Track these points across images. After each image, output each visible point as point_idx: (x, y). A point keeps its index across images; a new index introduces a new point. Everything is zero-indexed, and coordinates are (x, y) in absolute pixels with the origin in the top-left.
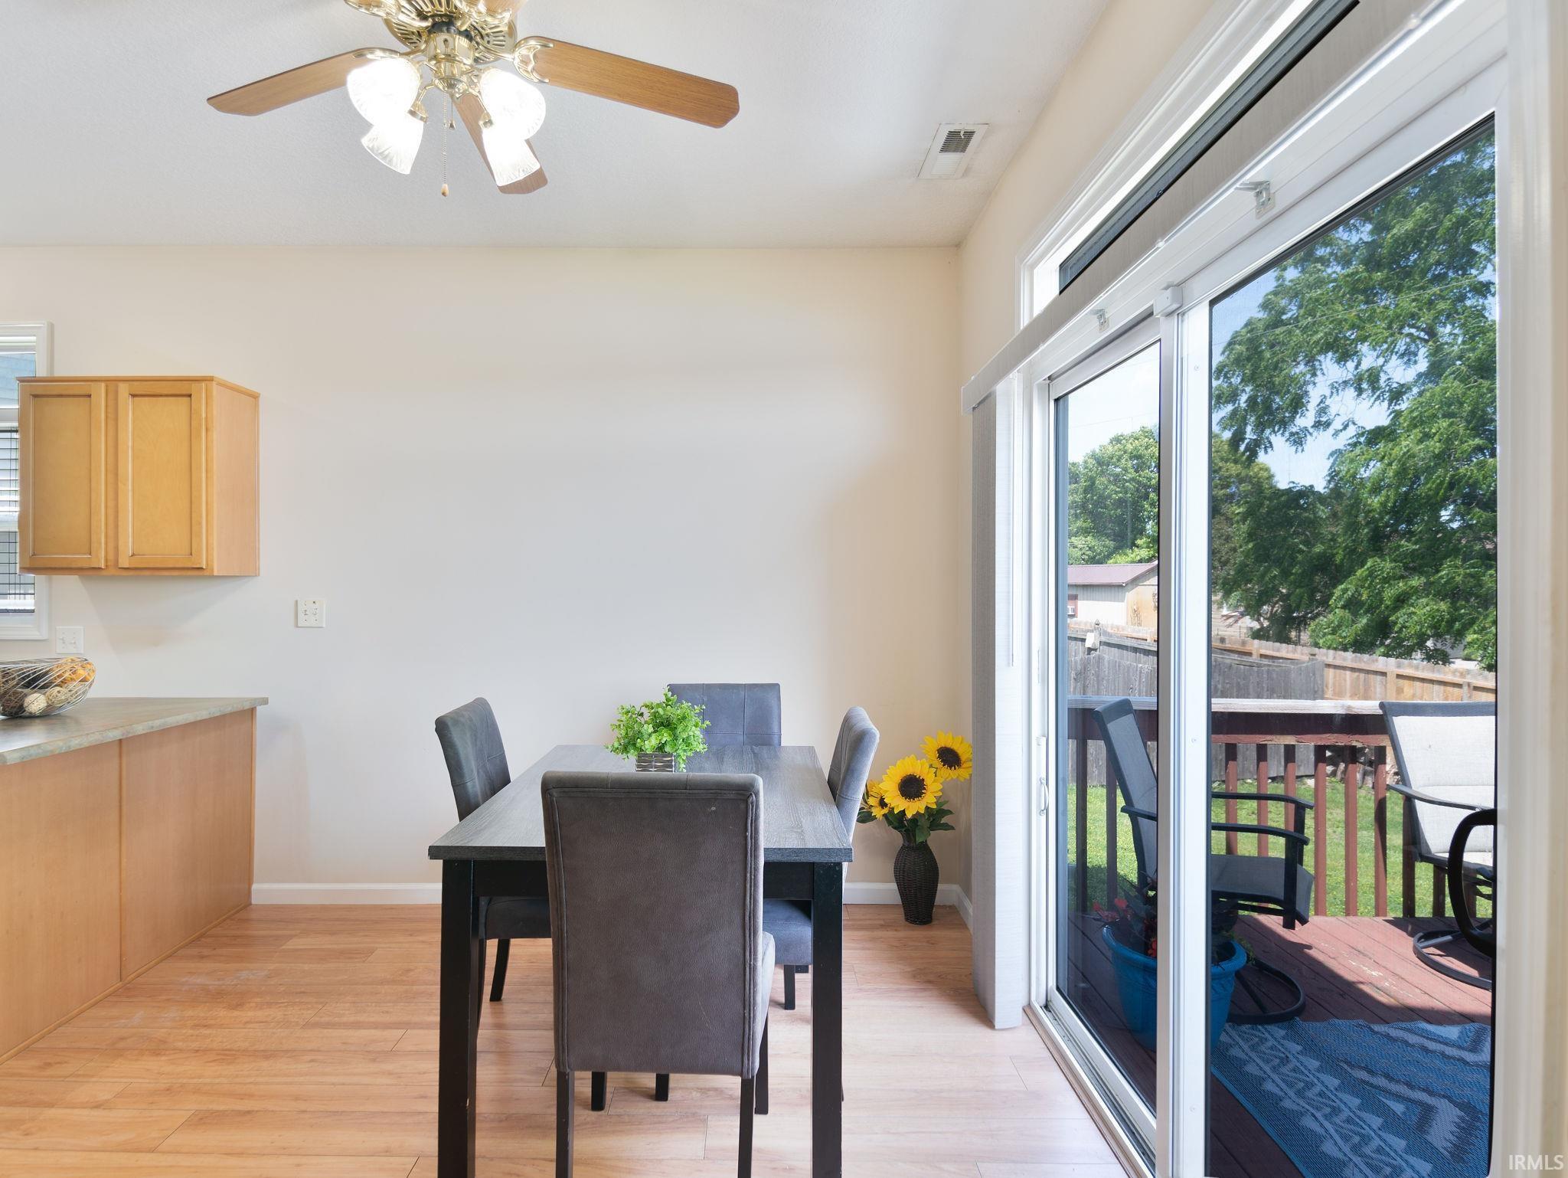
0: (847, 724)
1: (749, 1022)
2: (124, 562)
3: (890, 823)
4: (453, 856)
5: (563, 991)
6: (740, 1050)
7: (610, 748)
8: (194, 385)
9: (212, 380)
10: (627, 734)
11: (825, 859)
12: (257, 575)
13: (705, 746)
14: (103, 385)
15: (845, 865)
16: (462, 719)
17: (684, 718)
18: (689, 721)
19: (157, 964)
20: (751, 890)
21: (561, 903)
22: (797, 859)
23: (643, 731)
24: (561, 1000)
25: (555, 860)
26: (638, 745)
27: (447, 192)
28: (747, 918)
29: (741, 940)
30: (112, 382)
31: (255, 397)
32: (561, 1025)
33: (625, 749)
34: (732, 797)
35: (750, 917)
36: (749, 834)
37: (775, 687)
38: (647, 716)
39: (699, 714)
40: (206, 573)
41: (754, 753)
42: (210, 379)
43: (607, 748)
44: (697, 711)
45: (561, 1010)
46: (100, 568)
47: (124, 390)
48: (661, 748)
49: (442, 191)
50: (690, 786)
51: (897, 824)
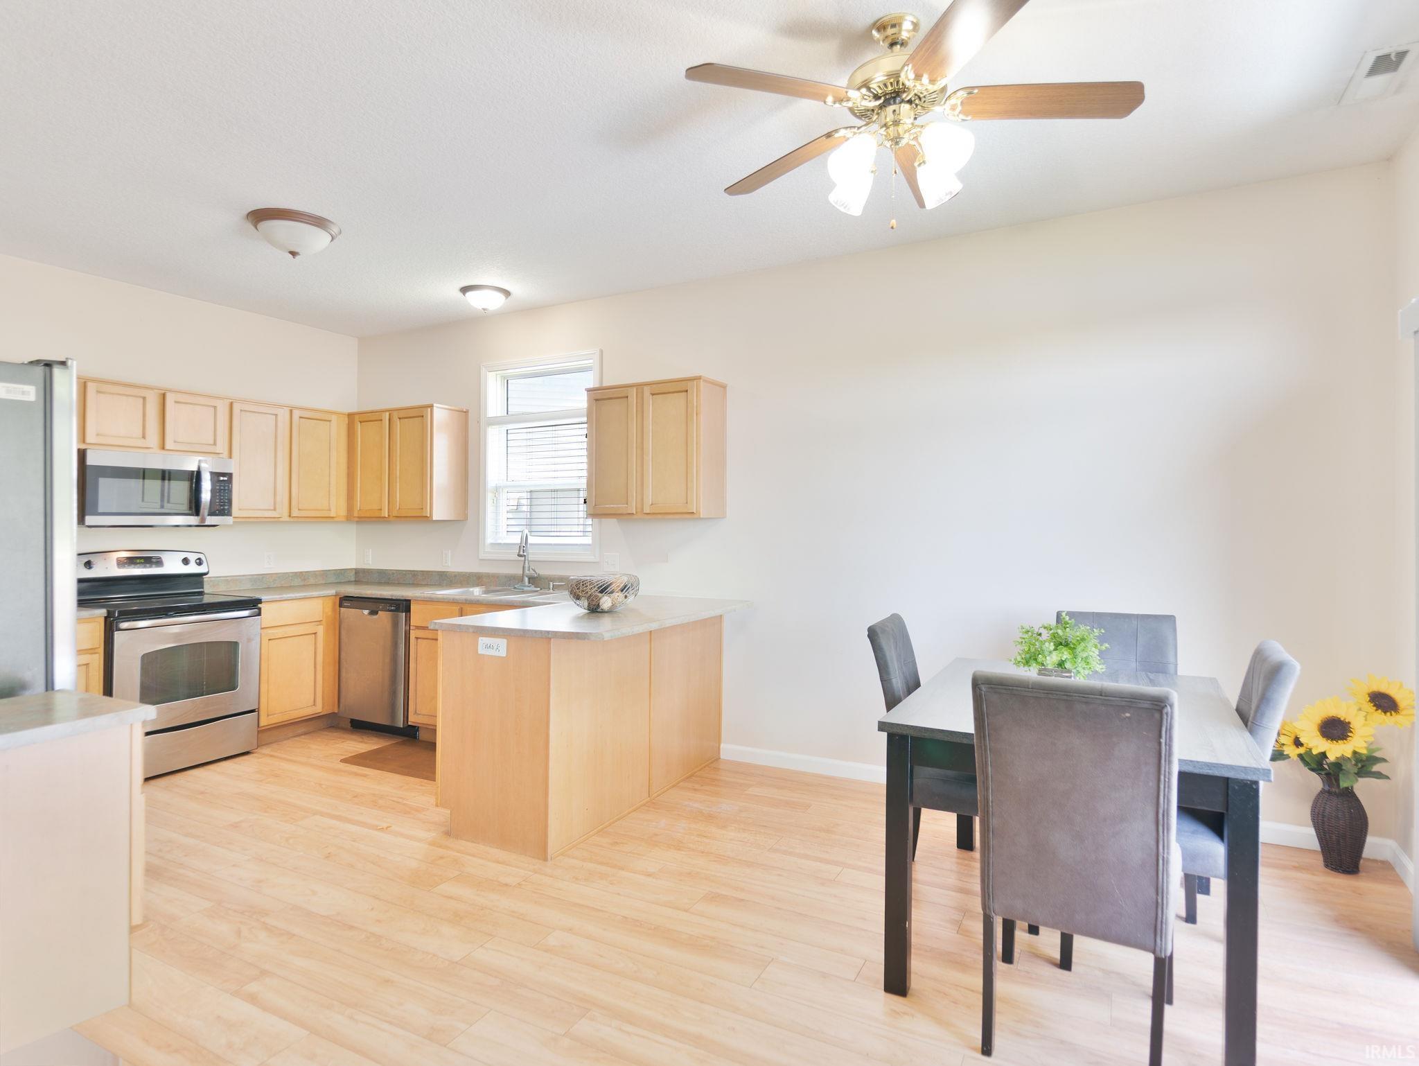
0: (1259, 657)
1: (1162, 908)
2: (647, 510)
3: (1306, 763)
4: (895, 730)
5: (989, 850)
6: (1153, 930)
7: (1013, 661)
8: (690, 383)
9: (700, 379)
10: (1029, 650)
11: (1241, 776)
12: (724, 517)
13: (1104, 667)
14: (635, 389)
15: (1262, 784)
16: (887, 629)
17: (1083, 639)
18: (1088, 642)
19: (668, 790)
20: (1164, 791)
21: (987, 776)
22: (1211, 772)
23: (1044, 648)
24: (987, 855)
25: (983, 742)
26: (1039, 660)
27: (894, 227)
28: (1161, 816)
29: (1154, 834)
30: (640, 386)
31: (724, 387)
32: (986, 876)
33: (1027, 663)
34: (1146, 706)
35: (1163, 815)
36: (1163, 741)
37: (1171, 619)
38: (1046, 635)
39: (1098, 637)
40: (695, 516)
41: (1150, 679)
42: (699, 378)
43: (1011, 660)
44: (1097, 634)
45: (986, 864)
46: (633, 514)
47: (647, 391)
48: (1061, 664)
49: (891, 226)
50: (1105, 693)
51: (1315, 767)
